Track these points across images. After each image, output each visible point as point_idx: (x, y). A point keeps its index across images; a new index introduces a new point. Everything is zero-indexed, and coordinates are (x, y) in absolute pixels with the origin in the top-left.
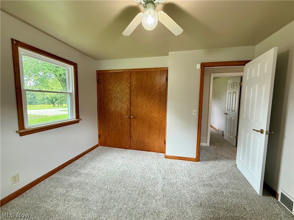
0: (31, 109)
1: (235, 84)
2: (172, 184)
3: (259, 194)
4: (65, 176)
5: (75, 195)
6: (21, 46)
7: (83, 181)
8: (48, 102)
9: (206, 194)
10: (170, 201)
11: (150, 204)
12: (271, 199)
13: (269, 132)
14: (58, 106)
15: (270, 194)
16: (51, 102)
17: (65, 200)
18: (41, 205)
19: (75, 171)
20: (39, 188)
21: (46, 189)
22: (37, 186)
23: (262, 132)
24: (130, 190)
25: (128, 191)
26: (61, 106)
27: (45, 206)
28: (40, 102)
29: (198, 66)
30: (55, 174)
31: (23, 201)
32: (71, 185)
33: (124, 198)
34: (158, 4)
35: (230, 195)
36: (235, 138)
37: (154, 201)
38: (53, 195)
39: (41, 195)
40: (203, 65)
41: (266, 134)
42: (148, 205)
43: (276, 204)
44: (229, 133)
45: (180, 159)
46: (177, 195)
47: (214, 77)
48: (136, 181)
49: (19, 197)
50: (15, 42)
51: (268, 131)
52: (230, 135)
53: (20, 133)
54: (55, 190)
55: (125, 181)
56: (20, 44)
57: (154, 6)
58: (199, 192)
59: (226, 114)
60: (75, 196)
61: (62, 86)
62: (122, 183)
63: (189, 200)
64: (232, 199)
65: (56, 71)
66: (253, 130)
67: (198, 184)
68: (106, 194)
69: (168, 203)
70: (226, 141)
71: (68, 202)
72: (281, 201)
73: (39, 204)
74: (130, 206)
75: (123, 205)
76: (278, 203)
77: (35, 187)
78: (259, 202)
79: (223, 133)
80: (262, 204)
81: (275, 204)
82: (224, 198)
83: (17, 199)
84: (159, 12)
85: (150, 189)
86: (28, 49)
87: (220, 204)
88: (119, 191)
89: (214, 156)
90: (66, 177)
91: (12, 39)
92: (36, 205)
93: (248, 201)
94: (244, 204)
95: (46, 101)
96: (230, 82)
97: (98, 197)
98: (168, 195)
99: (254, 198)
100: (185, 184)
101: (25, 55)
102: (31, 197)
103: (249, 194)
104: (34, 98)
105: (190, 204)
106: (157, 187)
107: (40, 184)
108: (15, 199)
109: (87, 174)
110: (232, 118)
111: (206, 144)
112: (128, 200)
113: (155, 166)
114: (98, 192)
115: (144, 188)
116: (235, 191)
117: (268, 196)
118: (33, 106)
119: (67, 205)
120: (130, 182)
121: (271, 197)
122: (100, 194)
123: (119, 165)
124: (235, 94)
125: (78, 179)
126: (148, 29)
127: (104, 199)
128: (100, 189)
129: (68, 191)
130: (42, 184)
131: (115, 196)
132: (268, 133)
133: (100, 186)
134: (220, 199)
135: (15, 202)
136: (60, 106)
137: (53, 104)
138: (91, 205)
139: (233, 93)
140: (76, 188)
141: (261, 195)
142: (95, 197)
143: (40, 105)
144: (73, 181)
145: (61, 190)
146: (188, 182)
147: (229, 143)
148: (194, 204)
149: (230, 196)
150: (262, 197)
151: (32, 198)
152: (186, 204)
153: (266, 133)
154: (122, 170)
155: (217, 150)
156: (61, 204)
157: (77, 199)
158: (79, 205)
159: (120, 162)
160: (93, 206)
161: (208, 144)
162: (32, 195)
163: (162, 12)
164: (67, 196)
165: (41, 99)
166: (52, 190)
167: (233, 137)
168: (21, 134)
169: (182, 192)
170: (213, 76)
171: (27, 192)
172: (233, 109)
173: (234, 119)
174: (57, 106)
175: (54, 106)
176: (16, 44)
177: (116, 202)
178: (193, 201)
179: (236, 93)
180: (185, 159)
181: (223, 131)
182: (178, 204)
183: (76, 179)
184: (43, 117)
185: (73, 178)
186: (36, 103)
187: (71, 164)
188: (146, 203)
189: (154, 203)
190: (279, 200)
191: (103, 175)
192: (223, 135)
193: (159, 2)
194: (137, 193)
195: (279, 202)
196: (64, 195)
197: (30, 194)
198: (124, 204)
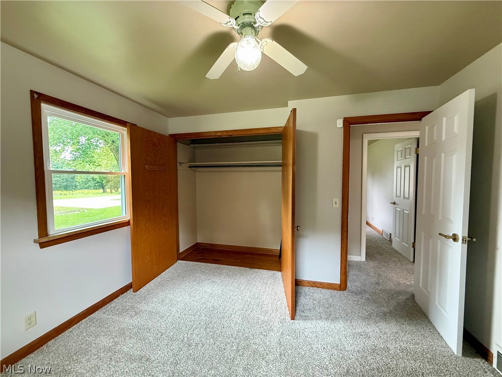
0: (67, 198)
1: (408, 150)
2: (297, 331)
3: (456, 353)
4: (113, 316)
5: (128, 350)
6: (45, 101)
7: (144, 325)
8: (95, 186)
9: (358, 351)
10: (292, 364)
11: (256, 369)
12: (479, 362)
13: (467, 239)
14: (111, 192)
15: (476, 353)
16: (99, 186)
17: (111, 359)
18: (70, 367)
19: (132, 307)
20: (69, 336)
21: (81, 338)
22: (67, 333)
23: (455, 238)
24: (223, 343)
25: (218, 343)
26: (116, 191)
27: (78, 369)
28: (82, 186)
29: (340, 124)
30: (97, 312)
31: (42, 360)
32: (122, 332)
33: (210, 357)
34: (262, 28)
35: (401, 354)
36: (412, 246)
37: (264, 363)
38: (91, 350)
39: (72, 349)
40: (347, 121)
41: (463, 243)
42: (252, 371)
43: (488, 373)
44: (401, 237)
45: (313, 285)
46: (305, 354)
47: (368, 141)
48: (233, 325)
49: (36, 352)
50: (36, 96)
51: (466, 237)
52: (403, 242)
53: (40, 244)
54: (95, 340)
55: (215, 326)
56: (44, 98)
57: (256, 32)
58: (344, 348)
59: (394, 203)
60: (128, 352)
61: (116, 159)
62: (208, 330)
63: (327, 363)
64: (405, 363)
65: (106, 136)
66: (440, 234)
67: (344, 333)
68: (180, 350)
69: (289, 368)
70: (396, 252)
71: (115, 362)
72: (497, 368)
73: (67, 365)
74: (221, 372)
75: (208, 371)
76: (493, 371)
77: (63, 334)
78: (455, 368)
79: (390, 237)
80: (461, 373)
81: (486, 372)
82: (390, 360)
83: (32, 355)
84: (263, 40)
85: (257, 341)
86: (57, 105)
87: (383, 371)
88: (203, 345)
89: (373, 280)
90: (116, 318)
91: (31, 91)
92: (62, 368)
93: (436, 367)
94: (428, 372)
95: (91, 184)
96: (398, 147)
97: (167, 355)
98: (289, 352)
99: (446, 360)
100: (320, 333)
101: (51, 115)
102: (54, 353)
103: (437, 352)
104: (72, 179)
105: (327, 370)
106: (270, 338)
107: (71, 329)
108: (28, 356)
109: (151, 313)
110: (405, 211)
111: (360, 257)
112: (218, 361)
113: (268, 297)
114: (167, 345)
115: (247, 338)
116: (411, 347)
117: (474, 358)
118: (71, 192)
119: (113, 369)
120: (223, 328)
121: (479, 360)
122: (171, 350)
123: (206, 297)
124: (407, 169)
125: (135, 321)
126: (246, 69)
127: (177, 359)
128: (172, 339)
129: (116, 343)
130: (75, 329)
131: (196, 352)
132: (466, 241)
133: (172, 334)
134: (382, 362)
135: (28, 362)
136: (113, 191)
137: (103, 188)
138: (154, 369)
139: (405, 167)
140: (131, 338)
141: (460, 355)
142: (162, 355)
143: (81, 191)
144: (126, 324)
145: (105, 341)
146: (325, 329)
147: (401, 254)
148: (335, 371)
149: (401, 356)
150: (461, 358)
151: (57, 355)
152: (321, 370)
153: (463, 240)
154: (210, 305)
155: (380, 268)
156: (104, 367)
157: (131, 359)
158: (133, 369)
159: (208, 290)
160: (157, 371)
161: (363, 258)
162: (57, 349)
163: (269, 41)
164: (115, 352)
165: (84, 180)
166: (91, 340)
167: (407, 246)
168: (43, 245)
169: (314, 347)
170: (367, 138)
171: (50, 343)
172: (406, 196)
173: (408, 213)
174: (109, 192)
175: (104, 192)
176: (38, 99)
177: (198, 364)
178: (333, 364)
179: (410, 167)
180: (322, 286)
181: (391, 234)
182: (306, 370)
183: (131, 321)
184: (86, 211)
185: (127, 319)
186: (76, 187)
187: (125, 294)
188: (249, 367)
189: (263, 367)
190: (495, 365)
191: (177, 315)
192: (391, 240)
193: (262, 25)
194: (235, 348)
195: (494, 369)
196: (109, 350)
197: (54, 346)
198: (211, 369)
